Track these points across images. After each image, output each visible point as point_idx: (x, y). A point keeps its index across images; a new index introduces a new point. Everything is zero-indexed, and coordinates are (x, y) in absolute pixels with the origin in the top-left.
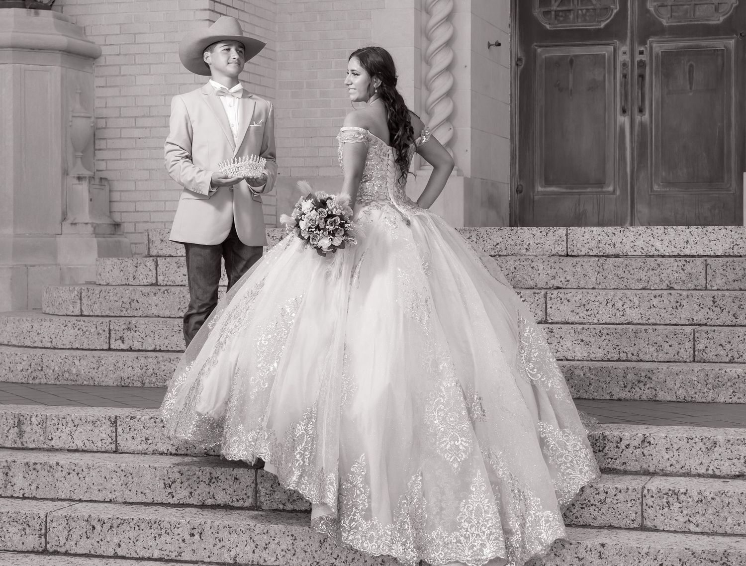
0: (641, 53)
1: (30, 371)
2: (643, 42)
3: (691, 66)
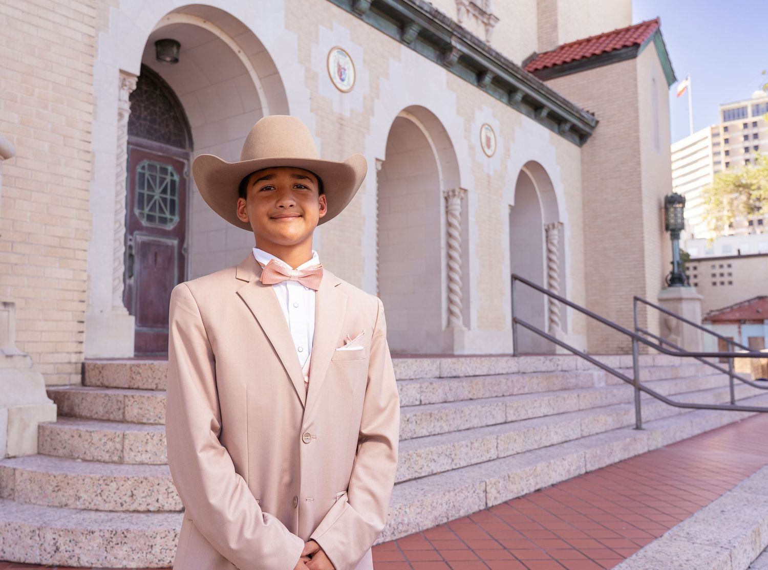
0: (130, 240)
2: (131, 234)
3: (156, 252)
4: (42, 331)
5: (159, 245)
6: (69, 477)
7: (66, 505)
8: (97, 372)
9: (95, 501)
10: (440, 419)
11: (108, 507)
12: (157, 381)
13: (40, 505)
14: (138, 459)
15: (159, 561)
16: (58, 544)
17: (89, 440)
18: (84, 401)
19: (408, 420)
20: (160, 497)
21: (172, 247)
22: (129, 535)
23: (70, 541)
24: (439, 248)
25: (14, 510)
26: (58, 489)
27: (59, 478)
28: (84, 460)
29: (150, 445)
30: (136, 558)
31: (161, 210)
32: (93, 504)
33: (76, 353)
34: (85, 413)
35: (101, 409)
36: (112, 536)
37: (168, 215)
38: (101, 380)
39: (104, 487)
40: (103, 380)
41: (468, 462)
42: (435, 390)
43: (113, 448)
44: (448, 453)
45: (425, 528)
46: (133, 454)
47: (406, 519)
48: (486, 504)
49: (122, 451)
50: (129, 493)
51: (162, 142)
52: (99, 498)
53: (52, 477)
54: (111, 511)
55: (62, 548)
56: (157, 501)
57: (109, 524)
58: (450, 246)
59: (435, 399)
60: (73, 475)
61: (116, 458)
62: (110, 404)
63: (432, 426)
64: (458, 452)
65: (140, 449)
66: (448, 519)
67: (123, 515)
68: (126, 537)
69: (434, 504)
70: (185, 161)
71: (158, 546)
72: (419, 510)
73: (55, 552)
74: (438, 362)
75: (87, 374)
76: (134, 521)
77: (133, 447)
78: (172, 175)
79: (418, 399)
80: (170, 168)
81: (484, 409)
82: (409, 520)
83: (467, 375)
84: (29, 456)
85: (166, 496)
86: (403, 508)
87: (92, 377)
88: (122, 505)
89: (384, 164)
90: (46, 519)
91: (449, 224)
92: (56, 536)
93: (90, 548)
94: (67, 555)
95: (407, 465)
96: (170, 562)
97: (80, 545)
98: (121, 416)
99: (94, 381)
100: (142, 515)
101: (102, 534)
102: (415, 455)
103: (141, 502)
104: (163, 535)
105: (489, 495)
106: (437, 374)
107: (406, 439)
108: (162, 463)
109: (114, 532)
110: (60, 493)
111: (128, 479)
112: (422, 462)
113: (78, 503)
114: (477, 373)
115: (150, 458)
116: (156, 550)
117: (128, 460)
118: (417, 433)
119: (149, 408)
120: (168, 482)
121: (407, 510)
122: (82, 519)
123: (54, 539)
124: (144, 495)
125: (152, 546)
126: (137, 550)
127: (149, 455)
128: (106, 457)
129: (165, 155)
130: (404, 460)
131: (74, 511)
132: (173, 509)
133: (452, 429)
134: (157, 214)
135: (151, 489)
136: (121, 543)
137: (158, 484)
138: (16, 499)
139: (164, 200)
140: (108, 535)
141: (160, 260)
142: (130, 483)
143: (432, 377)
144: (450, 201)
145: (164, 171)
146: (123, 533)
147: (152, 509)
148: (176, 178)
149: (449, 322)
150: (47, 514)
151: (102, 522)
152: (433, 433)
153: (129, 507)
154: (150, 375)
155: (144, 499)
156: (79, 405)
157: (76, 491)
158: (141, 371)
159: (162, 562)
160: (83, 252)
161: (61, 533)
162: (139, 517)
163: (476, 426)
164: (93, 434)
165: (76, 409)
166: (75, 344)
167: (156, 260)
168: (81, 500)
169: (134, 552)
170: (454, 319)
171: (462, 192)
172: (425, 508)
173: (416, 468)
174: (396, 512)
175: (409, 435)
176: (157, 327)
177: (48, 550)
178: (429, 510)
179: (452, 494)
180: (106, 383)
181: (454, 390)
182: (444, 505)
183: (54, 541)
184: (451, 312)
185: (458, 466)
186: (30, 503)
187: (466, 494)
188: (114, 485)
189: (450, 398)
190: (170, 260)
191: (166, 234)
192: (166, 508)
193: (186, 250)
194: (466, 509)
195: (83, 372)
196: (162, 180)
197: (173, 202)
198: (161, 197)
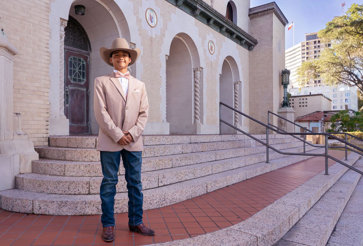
0: (67, 89)
1: (160, 202)
2: (67, 86)
3: (77, 94)
4: (32, 125)
5: (78, 90)
6: (44, 181)
7: (43, 192)
8: (55, 141)
9: (54, 190)
10: (190, 159)
11: (60, 192)
12: (78, 144)
13: (33, 192)
14: (71, 174)
15: (80, 212)
16: (41, 206)
17: (52, 167)
18: (49, 152)
19: (177, 160)
20: (80, 189)
21: (84, 91)
22: (67, 203)
23: (45, 205)
24: (192, 92)
25: (23, 193)
26: (40, 186)
27: (40, 181)
28: (50, 175)
29: (75, 169)
30: (71, 211)
31: (79, 77)
32: (54, 191)
33: (46, 133)
34: (50, 157)
35: (56, 155)
36: (61, 203)
37: (81, 78)
38: (56, 144)
39: (57, 185)
40: (57, 144)
41: (201, 175)
42: (188, 148)
43: (61, 170)
44: (192, 172)
45: (183, 201)
46: (69, 172)
47: (175, 197)
48: (207, 191)
49: (64, 171)
50: (67, 187)
51: (78, 48)
52: (56, 189)
53: (37, 181)
54: (61, 194)
55: (42, 208)
56: (79, 190)
57: (60, 199)
58: (195, 91)
59: (188, 151)
60: (46, 180)
61: (62, 174)
62: (59, 153)
63: (187, 162)
64: (196, 172)
65: (72, 171)
66: (192, 197)
67: (65, 196)
68: (66, 204)
69: (187, 191)
70: (88, 56)
71: (79, 207)
72: (181, 194)
73: (40, 209)
74: (190, 137)
75: (50, 142)
76: (70, 198)
77: (69, 170)
78: (83, 62)
79: (182, 151)
80: (82, 59)
81: (207, 155)
82: (177, 197)
83: (201, 142)
84: (29, 173)
85: (82, 188)
86: (174, 193)
87: (52, 143)
88: (65, 192)
89: (169, 57)
90: (36, 197)
91: (195, 82)
92: (40, 203)
93: (53, 208)
94: (44, 210)
95: (176, 177)
96: (84, 213)
97: (49, 206)
98: (64, 158)
99: (53, 144)
100: (73, 196)
101: (57, 202)
102: (179, 173)
103: (72, 191)
104: (81, 203)
105: (208, 188)
106: (189, 142)
107: (176, 167)
108: (80, 176)
109: (62, 202)
110: (41, 187)
111: (67, 182)
112: (182, 175)
113: (48, 191)
114: (205, 141)
115: (75, 174)
116: (78, 208)
117: (67, 175)
118: (181, 165)
119: (75, 155)
120: (83, 183)
121: (176, 194)
122: (49, 197)
123: (39, 204)
124: (73, 188)
125: (77, 207)
126: (71, 209)
127: (75, 173)
128: (58, 174)
129: (80, 54)
130: (175, 175)
131: (47, 194)
132: (85, 193)
133: (194, 163)
134: (77, 78)
135: (76, 186)
136: (65, 206)
137: (79, 184)
138: (24, 189)
139: (80, 72)
140: (59, 203)
141: (79, 97)
142: (68, 183)
143: (187, 143)
144: (196, 72)
145: (80, 60)
146: (65, 202)
147: (76, 193)
148: (85, 63)
149: (195, 121)
150: (36, 195)
151: (57, 198)
152: (187, 165)
153: (68, 193)
154: (75, 142)
155: (73, 190)
156: (47, 154)
157: (47, 186)
158: (71, 140)
159: (81, 213)
160: (47, 93)
161: (42, 202)
162: (71, 196)
163: (204, 162)
164: (53, 165)
165: (46, 155)
166: (45, 130)
167: (77, 97)
168: (49, 190)
169: (70, 209)
170: (197, 120)
171: (201, 69)
172: (183, 193)
173: (180, 178)
174: (171, 195)
175: (178, 165)
176: (78, 124)
177: (37, 208)
178: (185, 194)
179: (193, 187)
180: (58, 145)
181: (196, 148)
182: (190, 192)
183: (39, 205)
184: (195, 118)
185: (197, 177)
186: (29, 191)
187: (199, 187)
188: (61, 184)
189: (194, 151)
190: (83, 97)
191: (81, 86)
192: (82, 193)
193: (89, 93)
194: (199, 193)
195: (49, 141)
196: (79, 64)
197: (83, 73)
198: (78, 71)
